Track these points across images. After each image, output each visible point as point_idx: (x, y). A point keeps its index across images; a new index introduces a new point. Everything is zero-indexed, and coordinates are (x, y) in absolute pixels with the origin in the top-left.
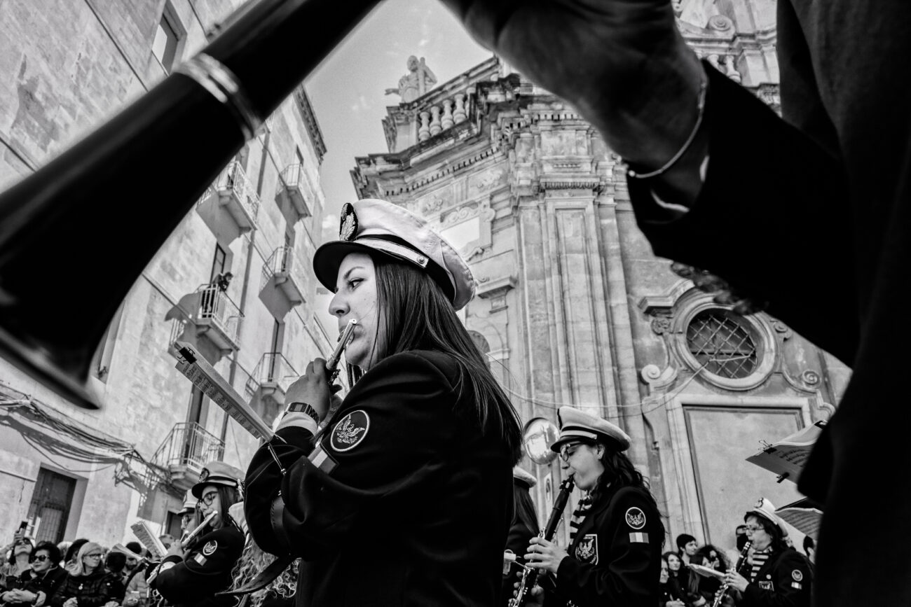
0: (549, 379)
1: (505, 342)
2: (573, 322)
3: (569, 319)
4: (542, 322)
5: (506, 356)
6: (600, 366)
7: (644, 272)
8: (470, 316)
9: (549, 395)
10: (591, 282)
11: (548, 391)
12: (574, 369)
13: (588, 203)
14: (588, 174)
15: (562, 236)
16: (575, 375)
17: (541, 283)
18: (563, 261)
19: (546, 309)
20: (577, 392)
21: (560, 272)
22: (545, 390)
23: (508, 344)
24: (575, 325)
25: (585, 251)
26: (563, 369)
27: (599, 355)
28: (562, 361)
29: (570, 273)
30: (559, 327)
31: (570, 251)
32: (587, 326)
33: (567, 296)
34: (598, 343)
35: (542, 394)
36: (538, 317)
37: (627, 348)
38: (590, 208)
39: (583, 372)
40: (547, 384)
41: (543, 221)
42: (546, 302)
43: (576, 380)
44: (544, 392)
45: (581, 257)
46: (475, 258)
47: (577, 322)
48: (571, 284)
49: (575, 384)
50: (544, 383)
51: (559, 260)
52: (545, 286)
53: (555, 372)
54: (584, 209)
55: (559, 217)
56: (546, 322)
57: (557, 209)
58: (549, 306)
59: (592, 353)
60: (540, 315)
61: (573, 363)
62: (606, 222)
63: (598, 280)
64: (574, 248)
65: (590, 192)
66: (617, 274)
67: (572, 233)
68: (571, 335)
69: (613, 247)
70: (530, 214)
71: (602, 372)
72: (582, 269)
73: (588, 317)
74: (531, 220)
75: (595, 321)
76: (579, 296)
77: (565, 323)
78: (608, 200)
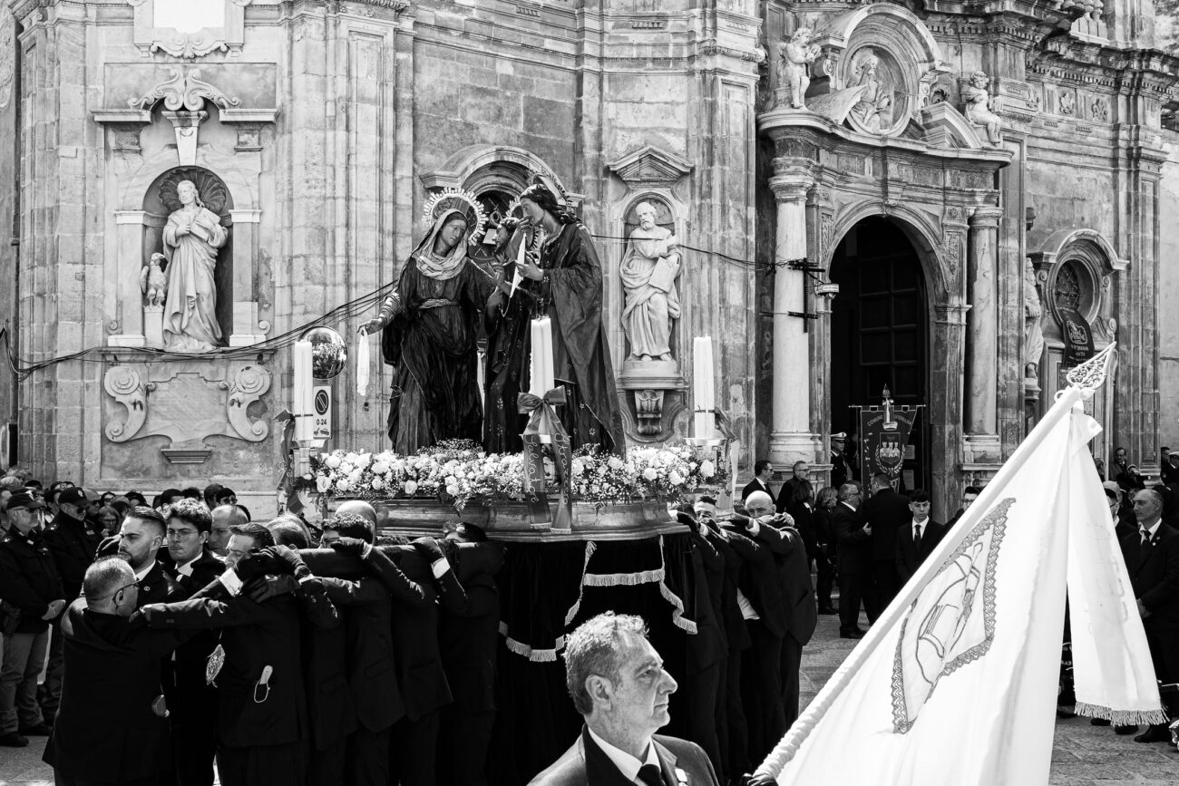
0: (321, 268)
1: (256, 198)
2: (357, 199)
3: (353, 194)
4: (318, 190)
5: (256, 219)
6: (380, 259)
7: (431, 131)
8: (202, 145)
9: (320, 288)
10: (381, 145)
11: (319, 284)
12: (353, 261)
13: (388, 30)
15: (354, 74)
16: (353, 269)
17: (320, 135)
18: (352, 112)
19: (325, 173)
20: (354, 289)
21: (348, 129)
22: (316, 281)
23: (259, 202)
24: (359, 204)
25: (378, 101)
26: (341, 261)
27: (381, 245)
28: (340, 250)
29: (358, 130)
30: (341, 203)
31: (363, 99)
32: (371, 207)
33: (353, 161)
34: (381, 230)
35: (311, 287)
36: (313, 182)
37: (406, 235)
38: (390, 38)
39: (362, 266)
40: (318, 274)
41: (331, 42)
42: (325, 163)
43: (354, 274)
44: (314, 284)
45: (372, 110)
46: (213, 55)
47: (361, 199)
48: (359, 147)
49: (353, 280)
50: (315, 273)
51: (347, 109)
52: (325, 139)
53: (329, 261)
54: (381, 36)
55: (353, 44)
56: (323, 192)
57: (351, 32)
58: (330, 170)
59: (374, 243)
60: (317, 179)
61: (352, 253)
62: (401, 56)
63: (389, 145)
64: (366, 95)
65: (391, 13)
66: (406, 135)
67: (366, 72)
68: (353, 215)
69: (405, 95)
70: (314, 27)
71: (381, 266)
72: (373, 128)
73: (374, 194)
74: (313, 36)
75: (380, 200)
76: (366, 165)
77: (348, 198)
78: (407, 24)
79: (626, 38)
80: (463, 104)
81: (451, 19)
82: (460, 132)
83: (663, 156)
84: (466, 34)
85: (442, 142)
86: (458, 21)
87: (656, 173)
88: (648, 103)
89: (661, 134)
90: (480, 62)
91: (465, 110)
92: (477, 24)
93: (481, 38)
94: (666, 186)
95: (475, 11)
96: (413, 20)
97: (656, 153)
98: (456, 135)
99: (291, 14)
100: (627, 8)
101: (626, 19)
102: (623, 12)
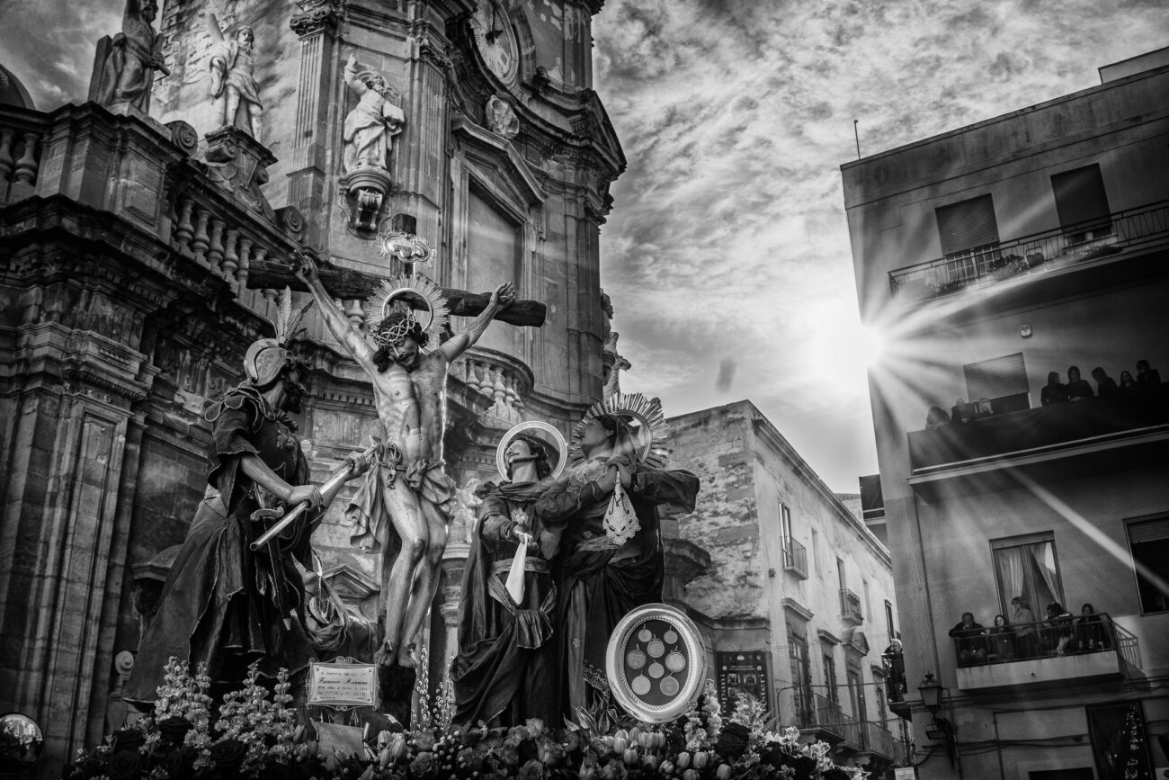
0: (18, 650)
2: (68, 580)
3: (64, 575)
4: (27, 567)
6: (83, 645)
10: (100, 529)
12: (54, 646)
13: (123, 418)
14: (131, 377)
15: (83, 454)
16: (54, 654)
17: (38, 510)
18: (77, 491)
19: (37, 550)
21: (69, 508)
22: (10, 664)
24: (69, 585)
25: (105, 485)
26: (39, 644)
27: (85, 632)
28: (41, 632)
29: (80, 510)
30: (50, 583)
31: (88, 480)
32: (81, 590)
34: (88, 616)
37: (113, 625)
38: (122, 426)
39: (63, 651)
40: (14, 657)
41: (63, 421)
42: (40, 540)
43: (53, 660)
45: (98, 492)
47: (73, 582)
48: (77, 528)
49: (52, 666)
50: (12, 653)
51: (71, 487)
52: (42, 514)
53: (28, 642)
54: (115, 424)
55: (86, 425)
56: (32, 569)
57: (86, 413)
58: (44, 547)
59: (79, 628)
60: (27, 555)
61: (55, 637)
62: (132, 447)
63: (108, 529)
64: (93, 477)
65: (128, 404)
66: (125, 524)
67: (96, 453)
68: (62, 597)
69: (131, 485)
70: (48, 403)
71: (82, 654)
72: (95, 510)
73: (86, 576)
74: (47, 411)
75: (91, 585)
76: (83, 546)
77: (58, 578)
78: (140, 419)
79: (328, 467)
80: (178, 504)
81: (178, 422)
82: (173, 529)
83: (356, 574)
84: (189, 439)
85: (154, 535)
86: (184, 425)
87: (346, 590)
88: (343, 526)
89: (353, 555)
90: (199, 467)
91: (179, 510)
92: (200, 431)
93: (203, 444)
94: (355, 603)
95: (199, 419)
96: (146, 415)
97: (350, 571)
98: (168, 532)
99: (24, 387)
100: (329, 440)
101: (329, 450)
102: (327, 444)
